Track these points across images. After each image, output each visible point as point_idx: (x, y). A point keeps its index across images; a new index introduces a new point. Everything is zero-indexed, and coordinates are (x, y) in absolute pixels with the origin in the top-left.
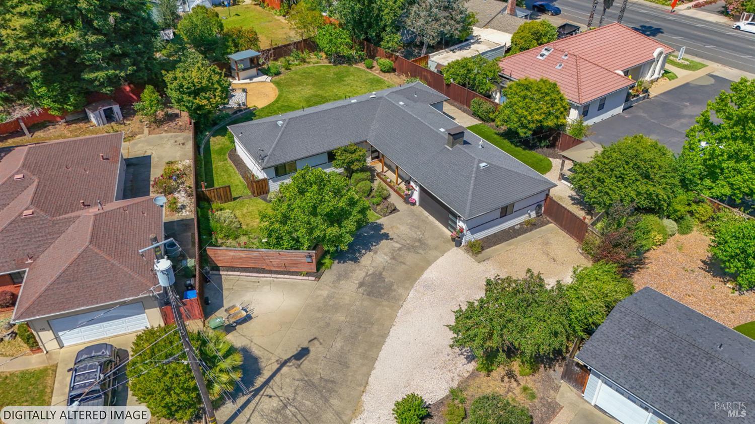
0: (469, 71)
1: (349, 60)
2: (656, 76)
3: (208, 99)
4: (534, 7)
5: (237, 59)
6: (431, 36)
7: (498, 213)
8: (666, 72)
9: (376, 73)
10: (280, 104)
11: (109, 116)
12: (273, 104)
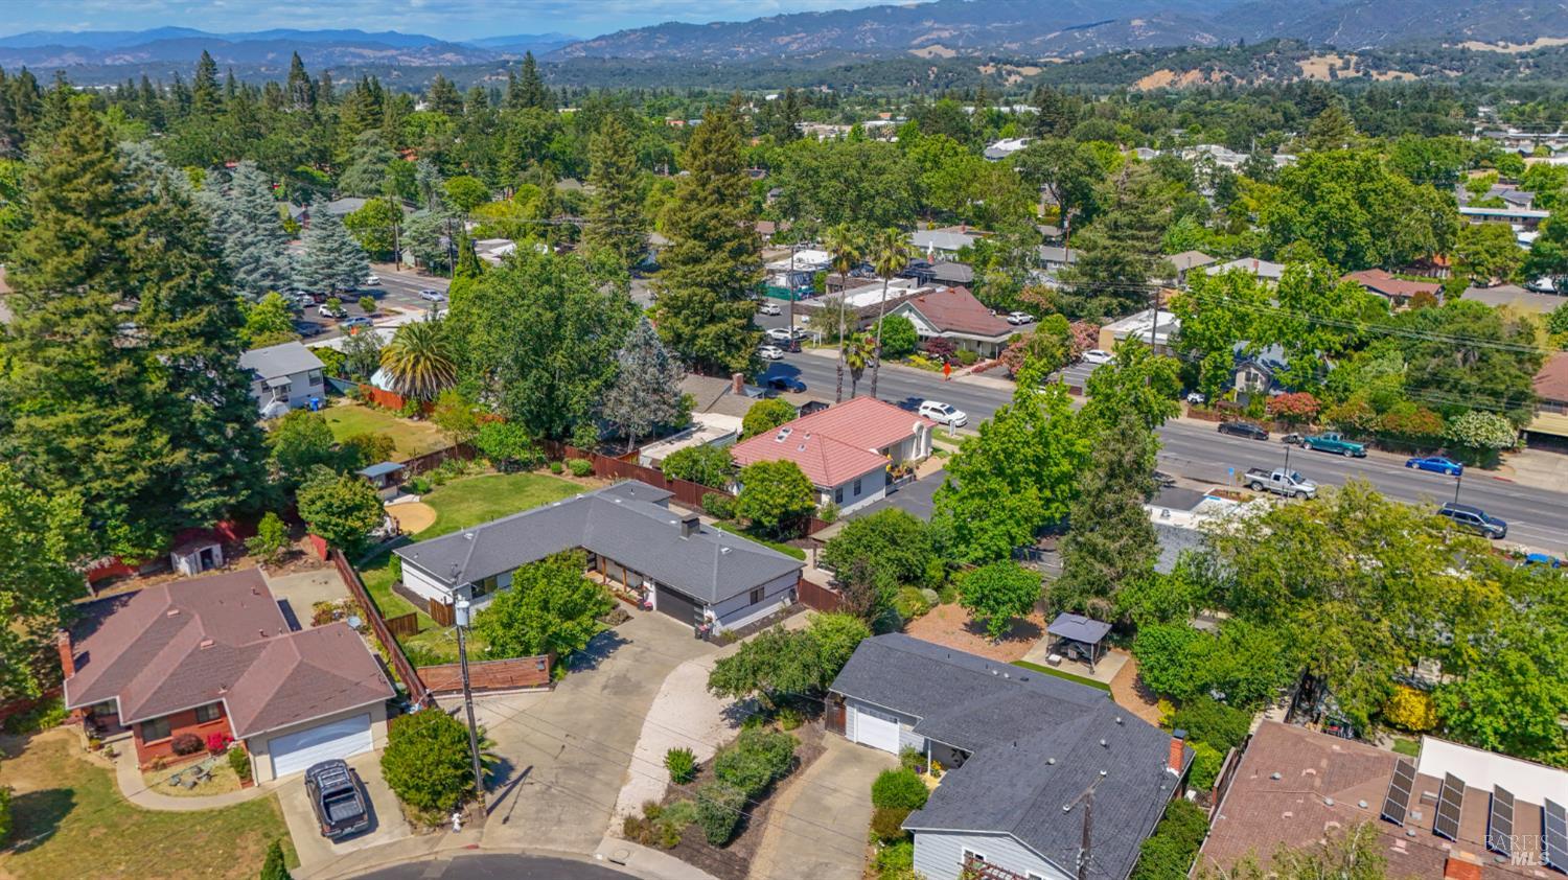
0: (695, 462)
1: (526, 466)
2: (922, 454)
3: (363, 520)
4: (771, 383)
5: (372, 475)
6: (639, 428)
7: (747, 598)
8: (936, 450)
9: (568, 478)
10: (443, 526)
11: (206, 560)
12: (433, 527)
